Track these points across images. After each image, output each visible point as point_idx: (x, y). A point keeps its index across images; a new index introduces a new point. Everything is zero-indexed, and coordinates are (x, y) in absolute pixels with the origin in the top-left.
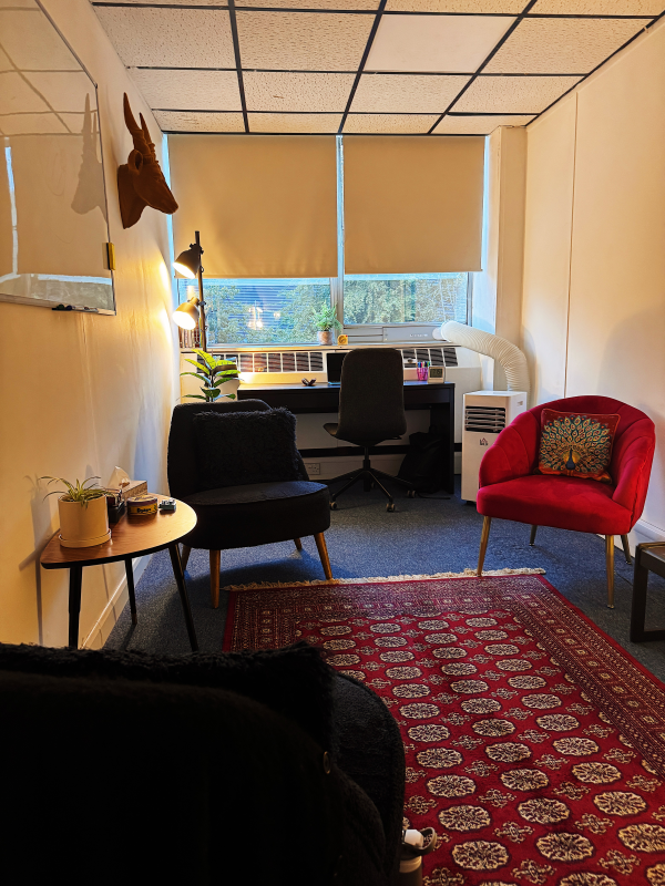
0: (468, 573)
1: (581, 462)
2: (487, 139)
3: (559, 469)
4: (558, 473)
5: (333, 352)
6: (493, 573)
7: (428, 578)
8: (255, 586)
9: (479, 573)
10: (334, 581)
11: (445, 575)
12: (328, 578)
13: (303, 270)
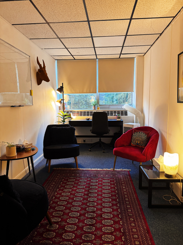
0: (111, 169)
1: (140, 143)
2: (135, 58)
3: (135, 145)
4: (135, 146)
5: (96, 111)
6: (117, 170)
7: (101, 169)
8: (60, 168)
9: (114, 169)
10: (78, 169)
11: (105, 169)
12: (77, 168)
13: (88, 91)
